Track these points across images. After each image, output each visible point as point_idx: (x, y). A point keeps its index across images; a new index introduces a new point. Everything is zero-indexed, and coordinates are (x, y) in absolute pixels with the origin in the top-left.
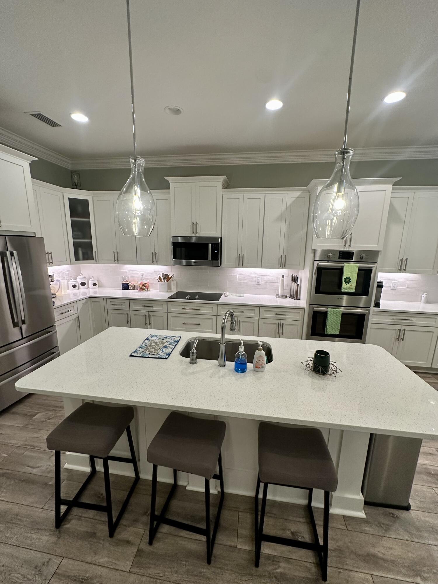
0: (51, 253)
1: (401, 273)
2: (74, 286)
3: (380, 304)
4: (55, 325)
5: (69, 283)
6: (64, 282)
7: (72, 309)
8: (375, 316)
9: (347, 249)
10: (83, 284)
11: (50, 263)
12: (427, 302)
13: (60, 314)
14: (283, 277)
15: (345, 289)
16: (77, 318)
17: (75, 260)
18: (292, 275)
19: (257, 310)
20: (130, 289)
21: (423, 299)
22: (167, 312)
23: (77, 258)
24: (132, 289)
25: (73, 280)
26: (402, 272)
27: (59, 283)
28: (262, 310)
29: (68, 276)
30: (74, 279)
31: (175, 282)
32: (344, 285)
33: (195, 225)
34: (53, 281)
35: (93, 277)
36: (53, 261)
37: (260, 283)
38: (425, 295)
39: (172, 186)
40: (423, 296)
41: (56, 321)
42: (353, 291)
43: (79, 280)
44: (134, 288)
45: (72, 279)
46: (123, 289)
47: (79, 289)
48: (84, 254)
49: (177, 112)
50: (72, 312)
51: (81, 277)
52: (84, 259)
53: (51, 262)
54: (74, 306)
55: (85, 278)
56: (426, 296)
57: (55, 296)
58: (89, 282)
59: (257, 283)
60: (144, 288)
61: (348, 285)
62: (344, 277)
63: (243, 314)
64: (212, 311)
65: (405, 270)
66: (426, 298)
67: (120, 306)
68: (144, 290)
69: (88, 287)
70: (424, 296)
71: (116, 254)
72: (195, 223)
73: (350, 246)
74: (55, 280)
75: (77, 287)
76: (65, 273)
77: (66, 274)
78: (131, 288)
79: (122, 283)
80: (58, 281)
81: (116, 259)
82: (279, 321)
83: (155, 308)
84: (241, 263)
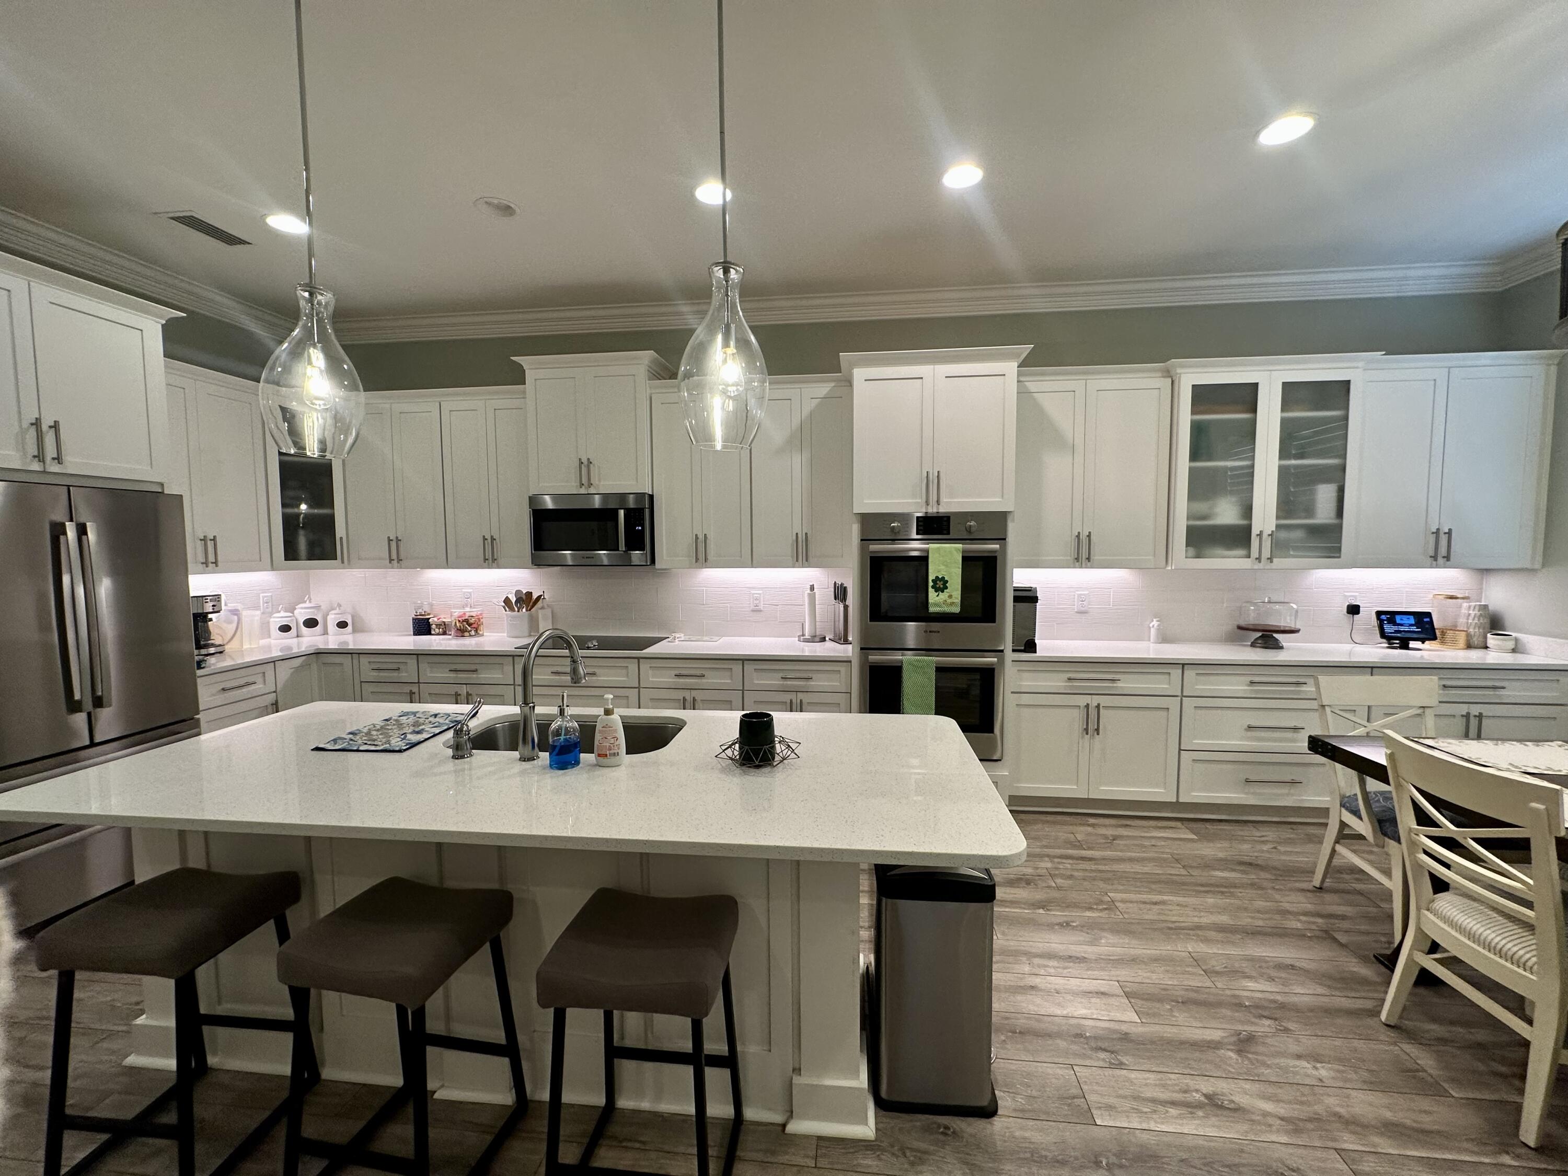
0: (214, 539)
1: (1081, 567)
2: (285, 629)
3: (1035, 644)
4: (197, 716)
5: (272, 620)
6: (252, 617)
7: (259, 679)
8: (1026, 675)
9: (933, 510)
10: (311, 623)
11: (210, 565)
12: (1165, 638)
13: (220, 691)
14: (812, 588)
15: (936, 605)
16: (272, 704)
17: (287, 560)
18: (835, 583)
19: (737, 668)
20: (433, 632)
21: (1153, 632)
22: (514, 684)
23: (291, 553)
24: (438, 634)
25: (283, 614)
26: (1083, 565)
27: (236, 618)
28: (749, 667)
29: (270, 604)
30: (286, 611)
31: (548, 612)
32: (933, 596)
33: (585, 466)
34: (218, 612)
35: (339, 605)
36: (219, 558)
37: (761, 607)
38: (1155, 623)
39: (529, 376)
40: (1151, 625)
41: (201, 709)
42: (956, 609)
43: (302, 614)
44: (444, 629)
45: (279, 612)
46: (415, 634)
47: (298, 636)
48: (311, 545)
49: (507, 210)
50: (258, 688)
51: (307, 604)
52: (311, 557)
53: (212, 563)
54: (264, 673)
55: (318, 607)
56: (1158, 626)
57: (219, 649)
58: (329, 618)
59: (752, 607)
60: (468, 626)
61: (943, 596)
62: (931, 577)
63: (704, 680)
64: (627, 676)
65: (1088, 559)
66: (1158, 629)
67: (395, 674)
68: (466, 634)
69: (325, 632)
70: (1153, 626)
71: (394, 544)
72: (585, 461)
73: (938, 502)
74: (223, 607)
75: (293, 631)
76: (261, 595)
77: (264, 597)
78: (437, 630)
79: (413, 619)
80: (235, 612)
81: (394, 556)
82: (792, 696)
83: (485, 675)
84: (701, 556)
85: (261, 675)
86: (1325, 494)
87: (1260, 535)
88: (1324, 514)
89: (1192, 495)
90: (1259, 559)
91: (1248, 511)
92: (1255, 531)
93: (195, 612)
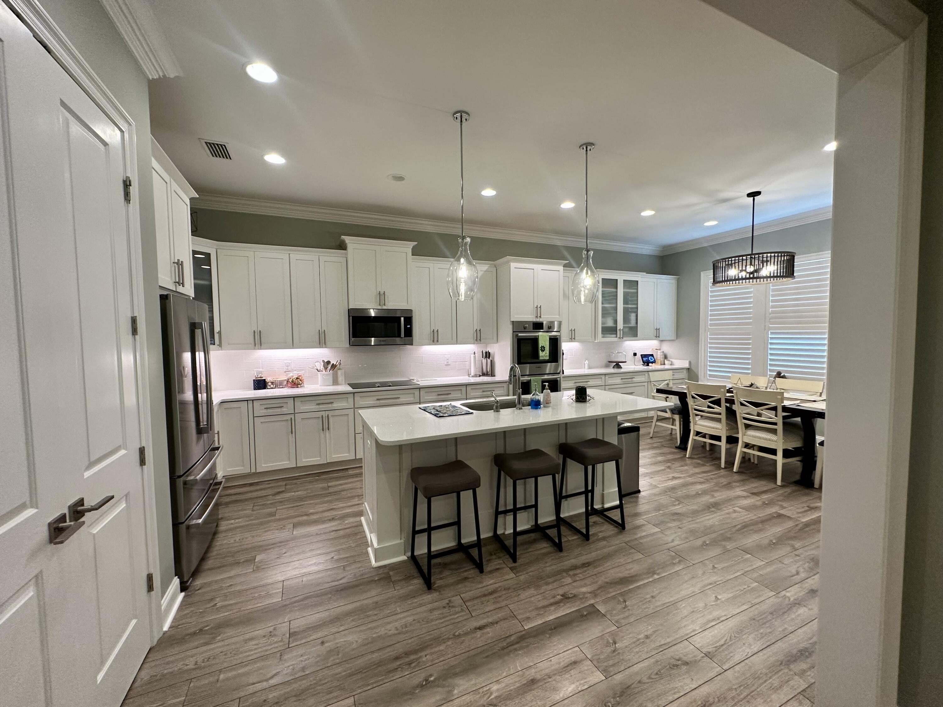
9: (538, 320)
12: (590, 367)
14: (474, 353)
15: (542, 357)
18: (482, 350)
19: (464, 389)
20: (269, 387)
21: (586, 365)
22: (354, 408)
24: (272, 388)
28: (469, 388)
31: (343, 371)
32: (541, 354)
33: (381, 296)
37: (449, 363)
38: (587, 362)
39: (350, 246)
40: (585, 363)
42: (548, 358)
44: (277, 385)
46: (255, 389)
49: (401, 179)
59: (446, 363)
60: (296, 383)
61: (544, 353)
62: (540, 346)
63: (450, 396)
64: (414, 398)
65: (574, 339)
66: (588, 364)
67: (278, 410)
71: (257, 334)
72: (382, 293)
73: (541, 317)
78: (272, 386)
79: (254, 380)
81: (256, 342)
83: (336, 405)
84: (436, 340)
86: (633, 316)
87: (620, 330)
88: (633, 324)
89: (603, 317)
90: (620, 338)
91: (616, 322)
92: (618, 329)
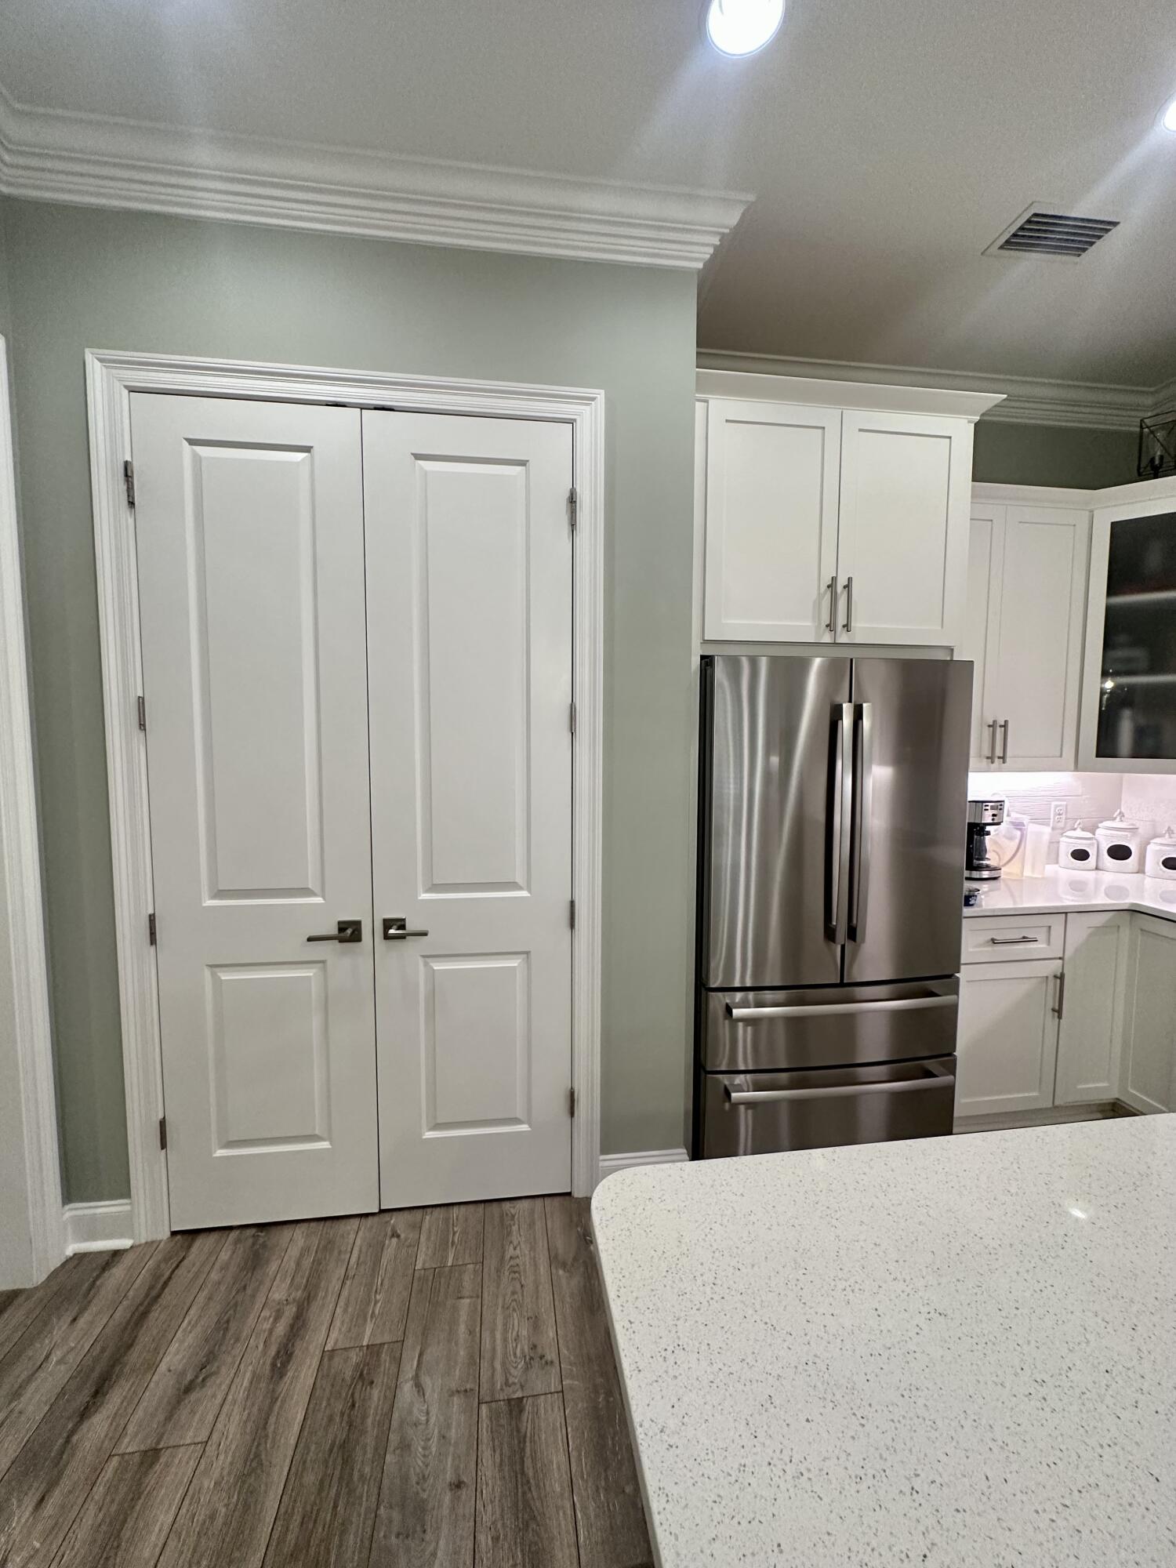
0: (1005, 726)
2: (1081, 855)
4: (957, 975)
5: (1063, 839)
6: (1039, 833)
7: (1041, 935)
10: (1120, 853)
11: (996, 760)
13: (988, 942)
16: (1055, 977)
17: (1098, 755)
23: (1106, 747)
25: (1079, 833)
27: (1018, 833)
29: (1063, 816)
30: (1083, 830)
34: (998, 824)
35: (1170, 831)
36: (1009, 753)
41: (962, 962)
43: (1106, 837)
45: (1075, 829)
47: (1097, 868)
48: (1139, 733)
50: (1039, 948)
51: (1117, 824)
52: (1136, 754)
53: (999, 758)
54: (1050, 927)
55: (1133, 830)
57: (994, 874)
58: (1149, 847)
69: (1141, 870)
74: (1005, 818)
75: (1092, 860)
76: (1054, 804)
77: (1057, 806)
80: (1018, 825)
85: (1045, 929)
93: (972, 821)
